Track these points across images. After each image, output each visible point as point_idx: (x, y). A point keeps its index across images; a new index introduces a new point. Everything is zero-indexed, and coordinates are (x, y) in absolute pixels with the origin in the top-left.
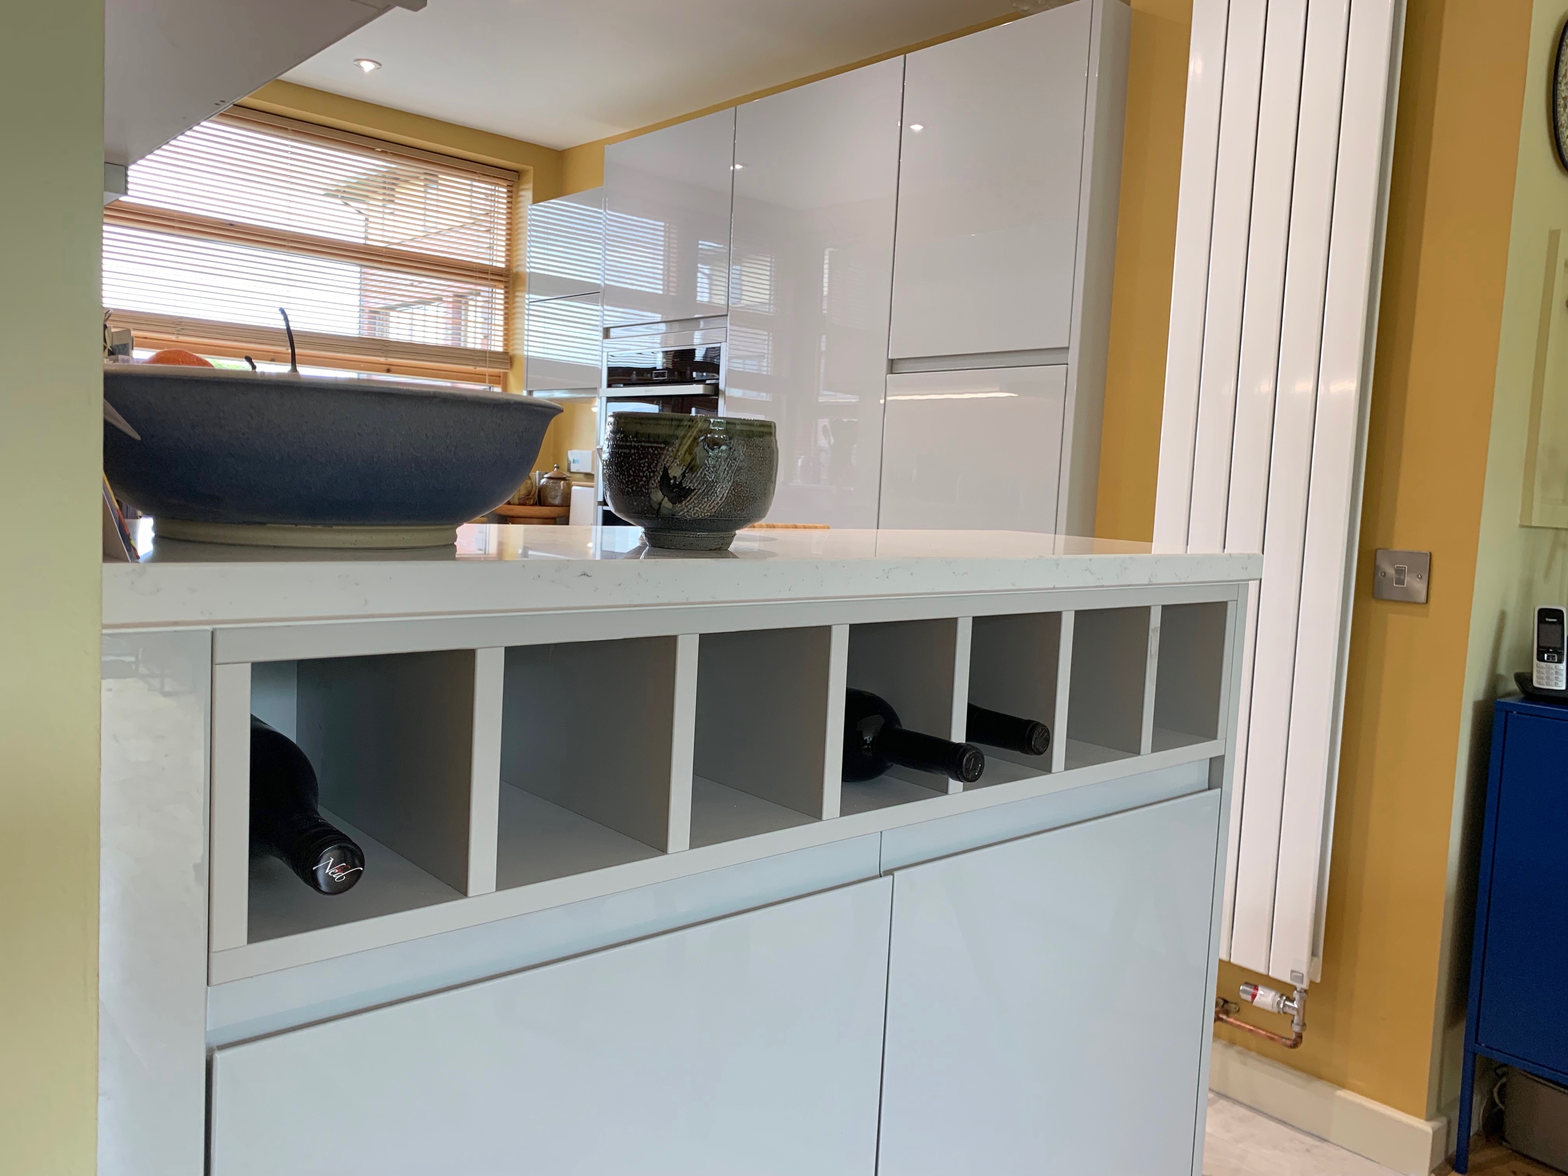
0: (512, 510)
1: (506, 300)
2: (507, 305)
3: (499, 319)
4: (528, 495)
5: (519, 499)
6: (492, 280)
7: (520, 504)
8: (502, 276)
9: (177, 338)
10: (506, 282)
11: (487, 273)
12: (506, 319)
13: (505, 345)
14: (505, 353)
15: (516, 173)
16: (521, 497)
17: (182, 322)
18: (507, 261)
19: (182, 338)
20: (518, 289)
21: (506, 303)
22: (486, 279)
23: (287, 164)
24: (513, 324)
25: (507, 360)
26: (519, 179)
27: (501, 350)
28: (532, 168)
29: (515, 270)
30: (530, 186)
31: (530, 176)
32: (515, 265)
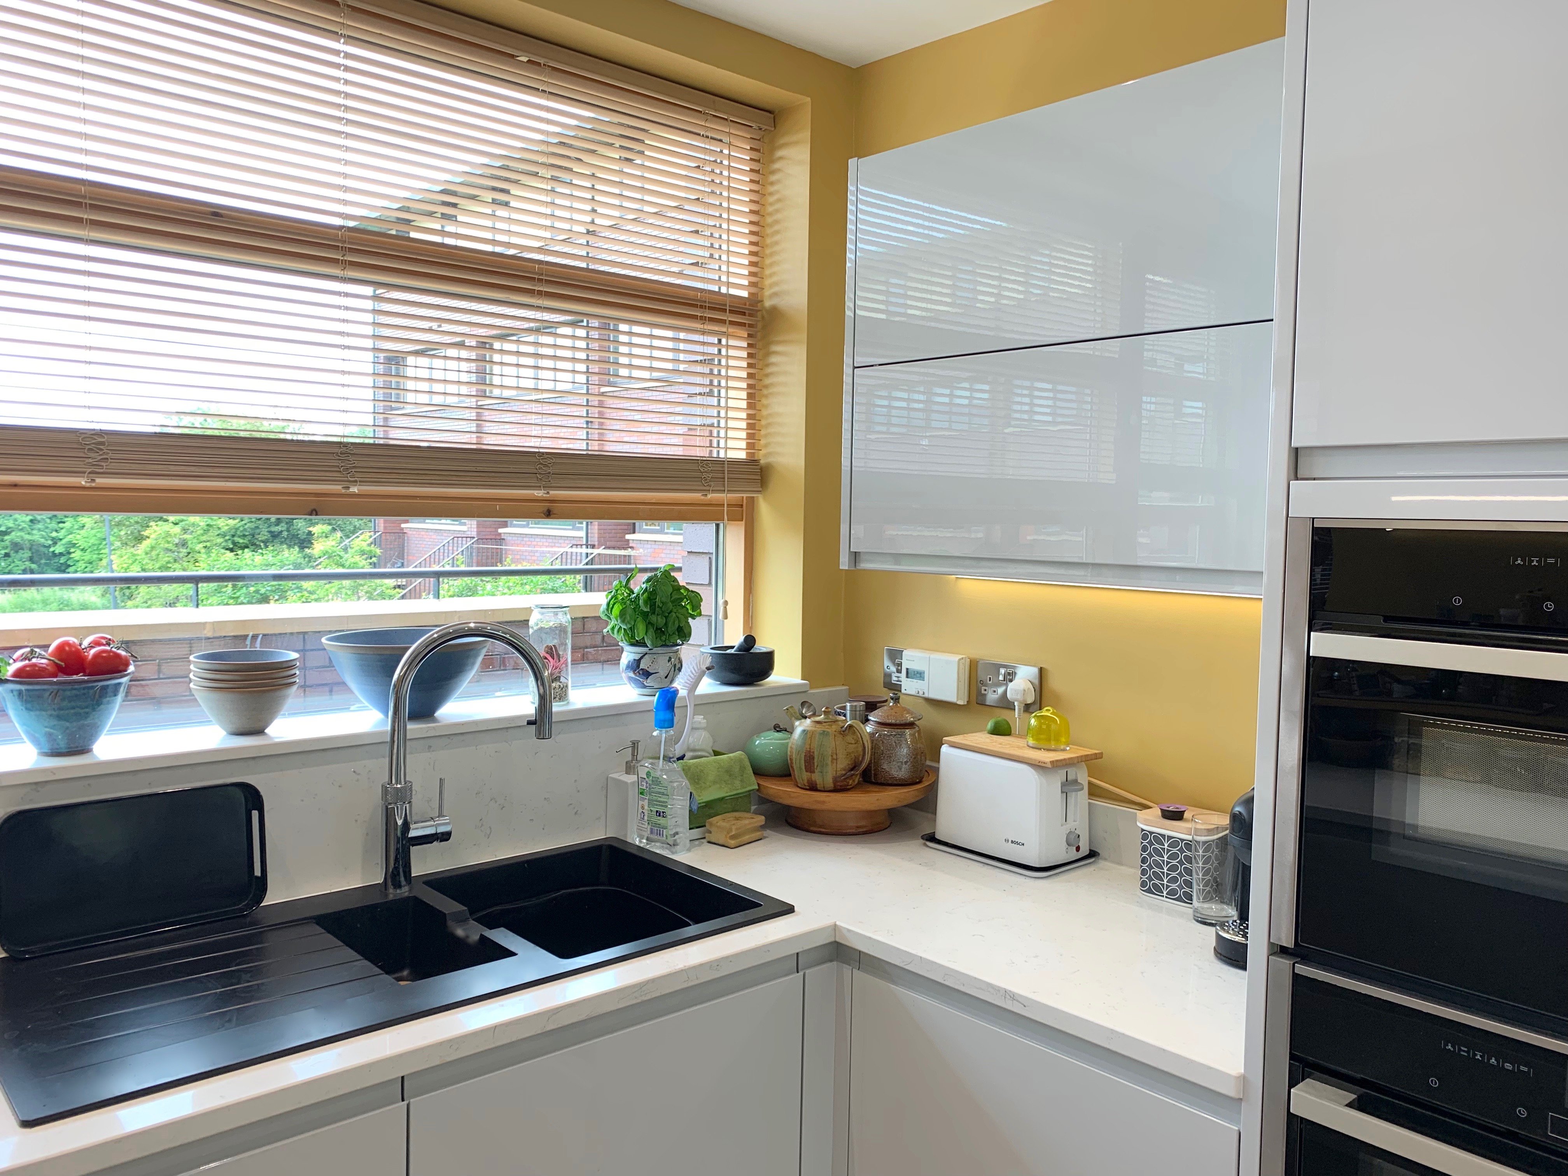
0: (824, 802)
1: (751, 361)
2: (751, 371)
3: (738, 398)
4: (852, 769)
5: (835, 780)
6: (732, 323)
7: (835, 790)
8: (744, 314)
9: (93, 481)
10: (750, 326)
11: (725, 310)
12: (750, 396)
13: (750, 446)
14: (752, 462)
15: (768, 114)
16: (839, 773)
17: (102, 443)
18: (752, 284)
19: (100, 481)
20: (776, 339)
21: (750, 366)
22: (723, 322)
23: (337, 80)
24: (766, 406)
25: (755, 473)
26: (775, 127)
27: (742, 455)
28: (809, 99)
29: (768, 304)
30: (806, 135)
31: (805, 117)
32: (767, 293)
